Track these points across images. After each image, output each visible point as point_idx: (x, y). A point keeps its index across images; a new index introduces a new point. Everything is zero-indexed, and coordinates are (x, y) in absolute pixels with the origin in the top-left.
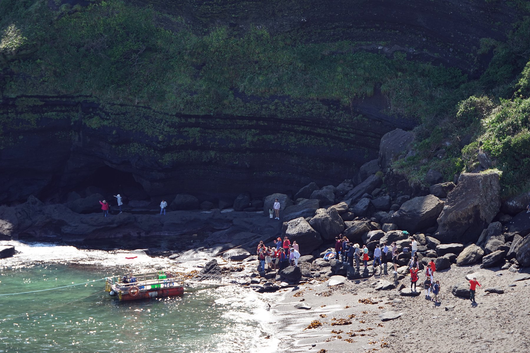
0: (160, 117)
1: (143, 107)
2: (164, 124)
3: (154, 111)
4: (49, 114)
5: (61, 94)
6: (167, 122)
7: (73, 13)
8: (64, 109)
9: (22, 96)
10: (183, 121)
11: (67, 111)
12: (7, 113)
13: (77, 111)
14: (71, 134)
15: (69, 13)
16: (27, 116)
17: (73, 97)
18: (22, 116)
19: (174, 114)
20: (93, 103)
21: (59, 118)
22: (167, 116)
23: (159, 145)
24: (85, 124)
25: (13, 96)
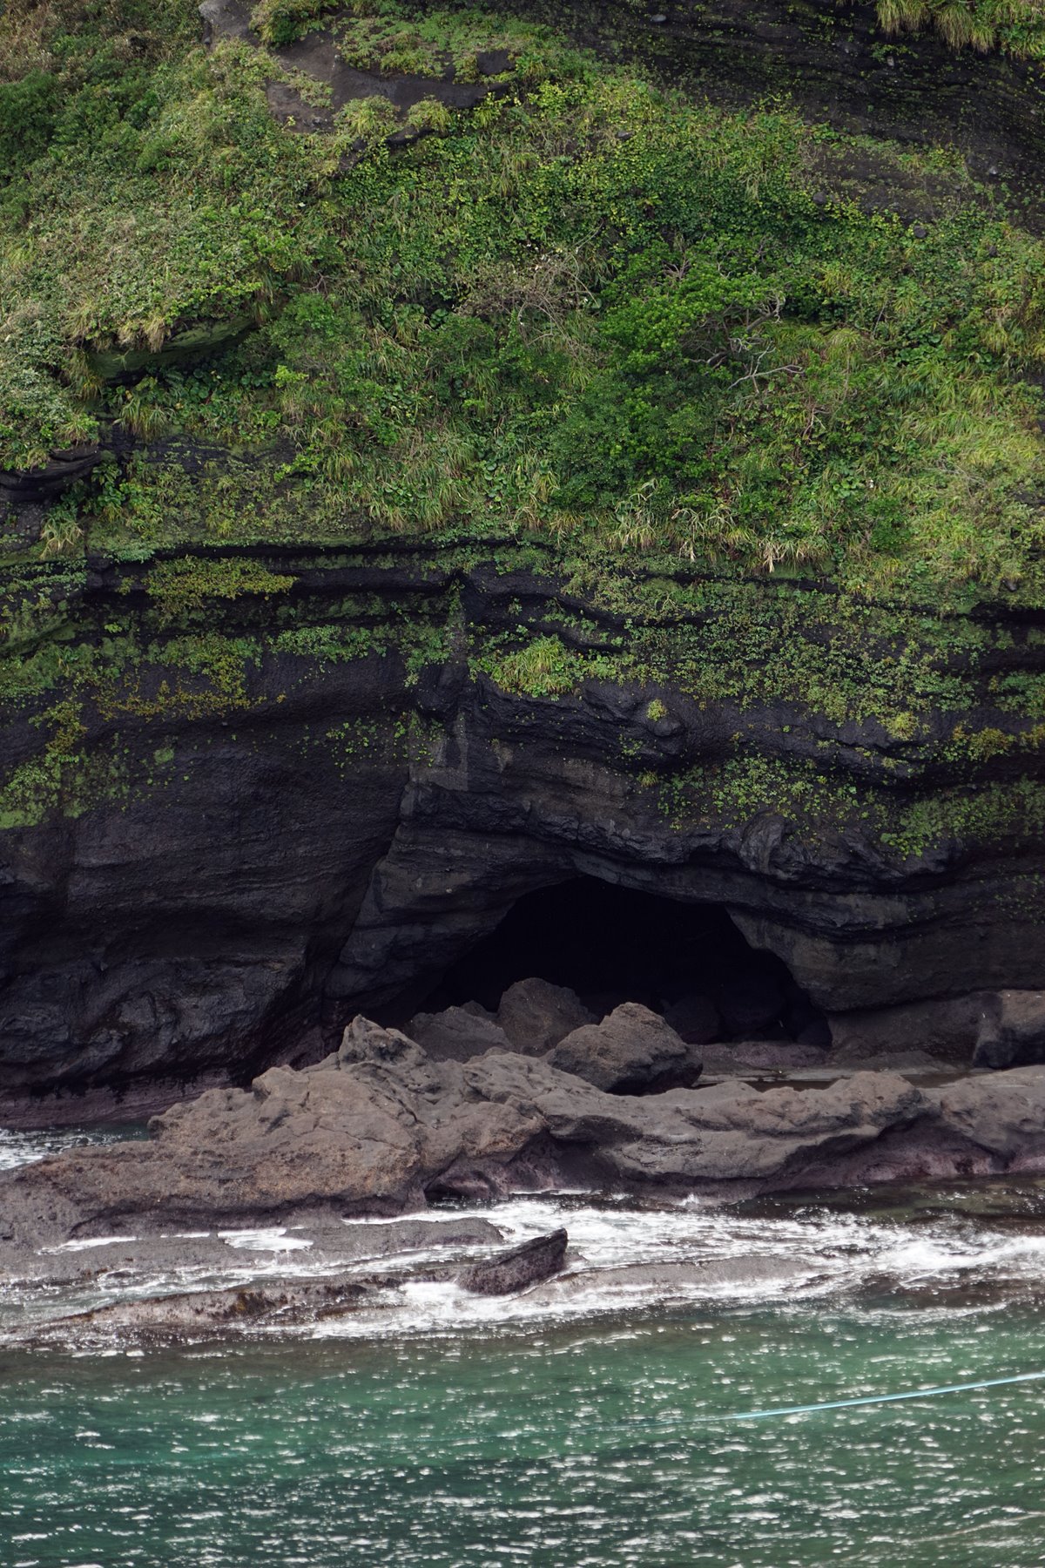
0: (891, 624)
1: (793, 584)
2: (915, 658)
3: (858, 599)
4: (304, 635)
5: (379, 535)
6: (926, 648)
7: (413, 142)
8: (377, 607)
9: (182, 551)
10: (1005, 641)
11: (391, 618)
12: (97, 638)
13: (439, 619)
14: (402, 731)
15: (394, 144)
16: (194, 652)
17: (429, 551)
18: (173, 649)
19: (963, 608)
20: (524, 572)
21: (347, 654)
22: (928, 623)
23: (888, 763)
24: (485, 676)
25: (138, 551)
